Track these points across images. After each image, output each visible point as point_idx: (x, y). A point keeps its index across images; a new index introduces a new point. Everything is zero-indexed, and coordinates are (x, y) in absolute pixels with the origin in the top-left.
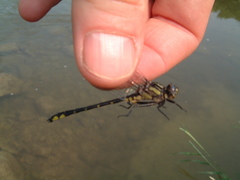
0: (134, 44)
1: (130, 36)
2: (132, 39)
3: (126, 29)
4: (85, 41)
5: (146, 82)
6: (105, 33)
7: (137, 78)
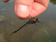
0: (29, 8)
1: (28, 6)
2: (29, 7)
3: (27, 4)
4: (17, 7)
5: (32, 18)
6: (22, 5)
7: (30, 16)
